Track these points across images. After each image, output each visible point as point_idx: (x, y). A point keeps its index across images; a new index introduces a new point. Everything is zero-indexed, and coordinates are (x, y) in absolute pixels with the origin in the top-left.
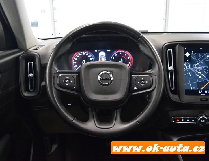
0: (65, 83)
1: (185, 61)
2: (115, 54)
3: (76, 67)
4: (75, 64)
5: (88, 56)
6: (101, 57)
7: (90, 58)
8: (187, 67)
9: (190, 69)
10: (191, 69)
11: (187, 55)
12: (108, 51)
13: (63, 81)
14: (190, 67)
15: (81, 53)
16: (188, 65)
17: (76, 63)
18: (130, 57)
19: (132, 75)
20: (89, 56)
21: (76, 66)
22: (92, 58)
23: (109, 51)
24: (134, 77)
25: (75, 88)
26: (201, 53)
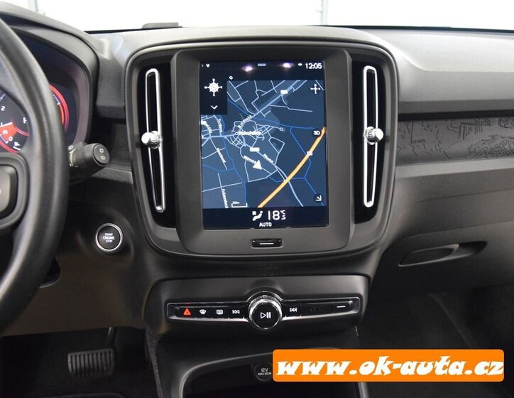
1: (205, 111)
8: (210, 131)
9: (221, 136)
10: (225, 137)
11: (214, 87)
14: (221, 131)
16: (213, 124)
26: (261, 82)
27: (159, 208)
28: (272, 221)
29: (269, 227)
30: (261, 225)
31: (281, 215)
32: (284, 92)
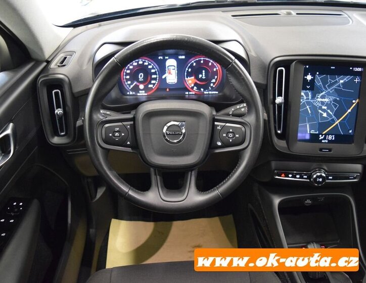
0: (114, 138)
1: (304, 88)
2: (193, 63)
3: (130, 85)
4: (127, 80)
5: (147, 66)
6: (169, 67)
7: (151, 69)
8: (305, 98)
9: (310, 100)
10: (312, 101)
11: (309, 77)
12: (180, 57)
13: (111, 135)
14: (310, 98)
15: (135, 62)
16: (307, 95)
17: (128, 77)
18: (217, 68)
19: (216, 123)
20: (150, 67)
21: (129, 82)
22: (154, 69)
23: (183, 57)
24: (218, 126)
25: (129, 143)
26: (332, 76)
27: (279, 132)
28: (328, 140)
29: (326, 143)
30: (323, 141)
31: (332, 137)
32: (342, 81)
